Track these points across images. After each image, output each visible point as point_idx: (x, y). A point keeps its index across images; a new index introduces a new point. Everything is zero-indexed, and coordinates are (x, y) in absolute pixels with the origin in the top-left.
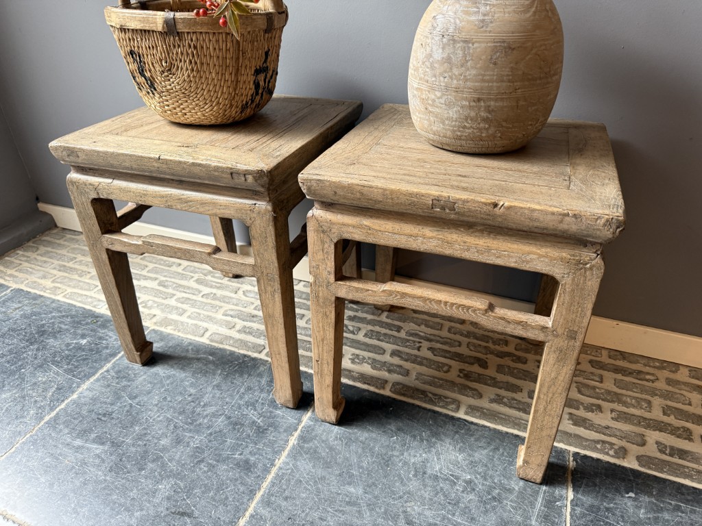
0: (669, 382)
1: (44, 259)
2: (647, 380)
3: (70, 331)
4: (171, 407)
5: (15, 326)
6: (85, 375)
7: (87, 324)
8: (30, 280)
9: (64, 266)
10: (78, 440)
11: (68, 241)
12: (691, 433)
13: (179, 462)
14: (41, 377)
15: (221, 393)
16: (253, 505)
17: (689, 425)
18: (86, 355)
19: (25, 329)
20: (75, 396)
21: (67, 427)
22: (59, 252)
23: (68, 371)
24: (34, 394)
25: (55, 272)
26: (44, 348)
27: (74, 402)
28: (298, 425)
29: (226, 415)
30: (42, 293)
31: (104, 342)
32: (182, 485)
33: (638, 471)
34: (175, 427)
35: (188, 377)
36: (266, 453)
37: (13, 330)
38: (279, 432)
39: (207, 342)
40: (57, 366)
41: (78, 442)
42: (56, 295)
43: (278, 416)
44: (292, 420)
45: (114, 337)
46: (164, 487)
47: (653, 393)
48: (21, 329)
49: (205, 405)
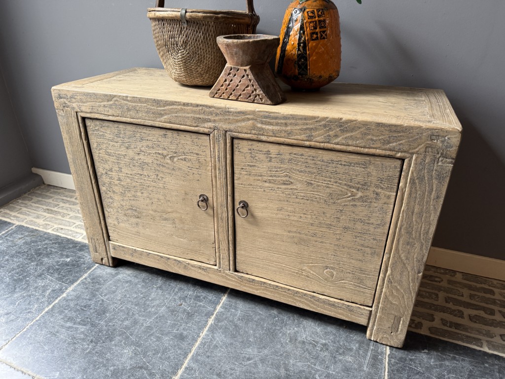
0: (449, 282)
1: (37, 205)
2: (436, 281)
3: (58, 253)
4: (130, 301)
5: (20, 250)
6: (70, 282)
7: (69, 248)
8: (28, 219)
9: (51, 210)
10: (69, 323)
11: (53, 194)
12: (463, 314)
13: (137, 335)
14: (41, 283)
15: (162, 292)
16: (187, 361)
17: (461, 308)
18: (70, 269)
19: (27, 252)
20: (64, 295)
21: (61, 312)
22: (47, 200)
23: (60, 279)
24: (37, 294)
25: (45, 214)
26: (41, 263)
27: (65, 299)
28: (214, 311)
29: (166, 306)
30: (37, 228)
31: (82, 260)
32: (139, 350)
33: (429, 337)
34: (133, 314)
35: (140, 282)
36: (194, 330)
37: (19, 253)
38: (202, 316)
40: (50, 276)
41: (69, 324)
42: (47, 229)
43: (200, 306)
44: (210, 308)
45: (89, 257)
46: (128, 352)
47: (440, 289)
48: (25, 252)
49: (152, 299)
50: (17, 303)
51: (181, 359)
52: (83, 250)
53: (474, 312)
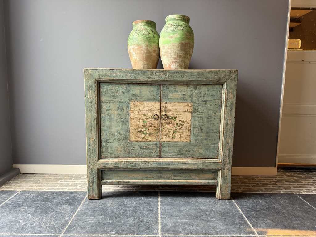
0: (239, 179)
1: (24, 182)
3: (59, 197)
4: (116, 205)
6: (77, 205)
7: (64, 194)
8: (26, 188)
9: (37, 183)
11: (30, 177)
12: (249, 186)
13: (130, 214)
14: (61, 208)
15: (129, 200)
16: (159, 216)
18: (72, 201)
20: (79, 209)
21: (84, 215)
22: (30, 180)
23: (70, 205)
24: (63, 212)
25: (35, 185)
26: (53, 202)
27: (81, 211)
28: (158, 201)
29: (135, 203)
30: (35, 190)
31: (75, 197)
32: (135, 217)
33: (242, 192)
34: (121, 208)
36: (154, 207)
37: (35, 200)
38: (154, 203)
39: (113, 191)
40: (63, 205)
41: (92, 217)
42: (42, 190)
43: (150, 200)
44: (156, 200)
45: (78, 196)
46: (131, 219)
47: (237, 181)
48: (38, 199)
49: (126, 203)
50: (55, 217)
51: (156, 215)
52: (73, 194)
53: (252, 185)
